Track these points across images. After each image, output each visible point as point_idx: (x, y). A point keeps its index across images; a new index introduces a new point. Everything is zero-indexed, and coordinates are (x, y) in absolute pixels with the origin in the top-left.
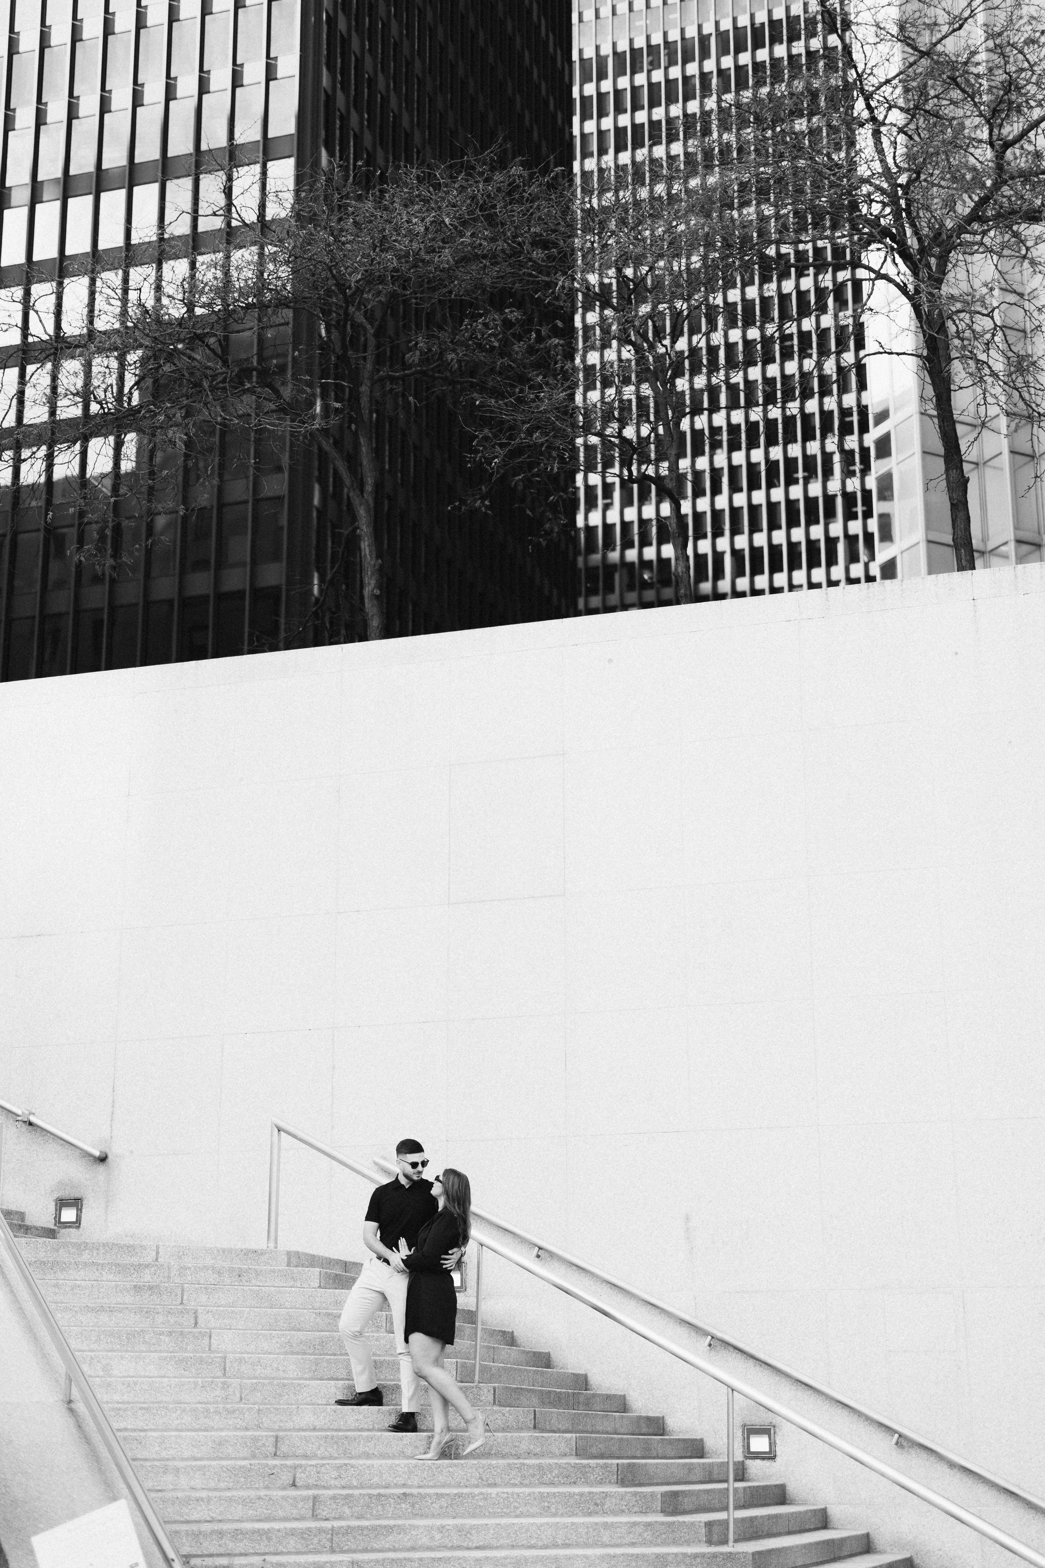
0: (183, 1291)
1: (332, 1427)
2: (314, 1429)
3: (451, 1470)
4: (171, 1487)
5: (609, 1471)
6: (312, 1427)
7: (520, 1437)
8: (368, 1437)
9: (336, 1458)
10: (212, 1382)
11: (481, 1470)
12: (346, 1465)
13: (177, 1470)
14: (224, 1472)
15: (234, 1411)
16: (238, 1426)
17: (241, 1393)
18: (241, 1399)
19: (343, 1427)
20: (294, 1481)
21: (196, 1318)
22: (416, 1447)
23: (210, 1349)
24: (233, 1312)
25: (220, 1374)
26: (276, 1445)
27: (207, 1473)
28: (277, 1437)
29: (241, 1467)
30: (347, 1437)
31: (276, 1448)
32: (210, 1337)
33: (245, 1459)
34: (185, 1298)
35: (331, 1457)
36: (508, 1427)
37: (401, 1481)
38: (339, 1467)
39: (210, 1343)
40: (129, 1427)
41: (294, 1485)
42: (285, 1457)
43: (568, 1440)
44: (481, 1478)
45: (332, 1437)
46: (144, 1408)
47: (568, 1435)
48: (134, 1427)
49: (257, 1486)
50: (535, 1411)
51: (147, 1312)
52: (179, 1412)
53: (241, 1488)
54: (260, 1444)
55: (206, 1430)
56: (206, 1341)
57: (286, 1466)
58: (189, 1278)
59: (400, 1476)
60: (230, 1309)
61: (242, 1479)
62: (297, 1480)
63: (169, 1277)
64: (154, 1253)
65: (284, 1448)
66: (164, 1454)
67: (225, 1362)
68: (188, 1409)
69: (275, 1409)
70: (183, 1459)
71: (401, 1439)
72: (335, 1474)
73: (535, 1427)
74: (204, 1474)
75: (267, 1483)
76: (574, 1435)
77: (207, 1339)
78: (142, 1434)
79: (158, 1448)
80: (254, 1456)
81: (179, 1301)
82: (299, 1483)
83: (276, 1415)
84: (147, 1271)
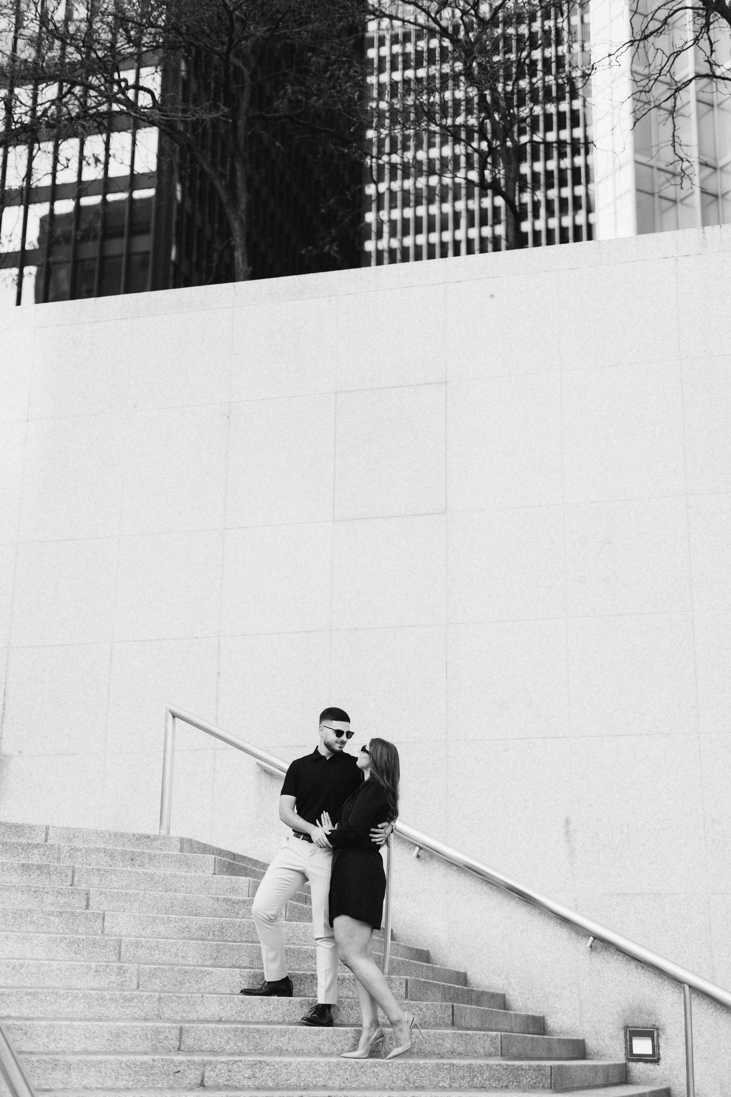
0: (73, 872)
1: (239, 1019)
2: (220, 1021)
3: (376, 1070)
4: (61, 1086)
5: (542, 1075)
6: (217, 1019)
7: (443, 1034)
8: (281, 1031)
9: (245, 1054)
10: (107, 966)
11: (408, 1071)
12: (260, 1062)
13: (69, 1066)
14: (123, 1068)
15: (131, 1000)
16: (136, 1016)
17: (139, 980)
18: (138, 986)
19: (250, 1019)
20: (202, 1081)
21: (88, 899)
22: (334, 1043)
23: (102, 932)
24: (127, 894)
25: (114, 958)
26: (181, 1038)
27: (103, 1070)
28: (181, 1029)
29: (143, 1063)
30: (258, 1031)
31: (180, 1042)
32: (104, 919)
33: (146, 1053)
34: (76, 879)
35: (241, 1053)
36: (425, 1022)
37: (321, 1081)
38: (252, 1065)
39: (103, 925)
40: (13, 1015)
41: (202, 1085)
42: (191, 1051)
43: (493, 1039)
44: (407, 1080)
45: (243, 1030)
46: (31, 994)
47: (494, 1033)
48: (17, 1014)
49: (160, 1086)
50: (453, 1006)
51: (35, 892)
52: (70, 999)
53: (142, 1087)
54: (162, 1037)
55: (100, 1020)
56: (98, 924)
57: (194, 1063)
58: (80, 860)
59: (320, 1076)
60: (123, 891)
61: (144, 1078)
62: (206, 1079)
63: (59, 859)
64: (44, 834)
65: (189, 1041)
66: (53, 1047)
67: (120, 946)
68: (80, 995)
69: (177, 997)
70: (75, 1053)
71: (317, 1034)
72: (248, 1073)
73: (453, 1024)
74: (100, 1072)
75: (171, 1082)
76: (499, 1033)
77: (100, 920)
78: (28, 1023)
79: (46, 1040)
80: (155, 1051)
81: (69, 882)
82: (208, 1083)
83: (179, 1003)
84: (36, 851)
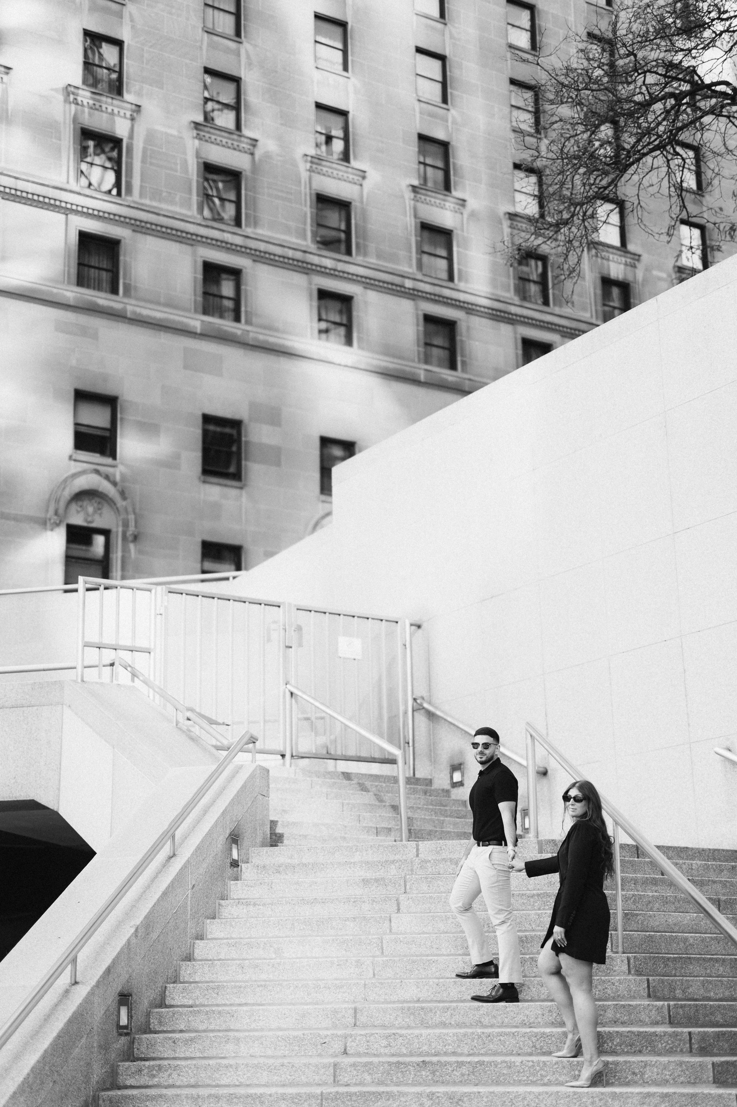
1: (435, 999)
2: (418, 1001)
3: (502, 1039)
4: (234, 1055)
6: (415, 999)
7: (604, 1005)
9: (413, 1028)
10: (347, 961)
11: (534, 1039)
13: (238, 1040)
14: (279, 1041)
15: (342, 987)
17: (374, 970)
18: (374, 975)
19: (445, 999)
20: (345, 1050)
22: (495, 1017)
24: (431, 897)
26: (355, 1017)
27: (264, 1042)
28: (355, 1010)
29: (295, 1037)
31: (355, 1019)
33: (327, 1029)
35: (409, 1027)
36: (619, 996)
37: (450, 1049)
40: (249, 1002)
41: (345, 1052)
42: (365, 1026)
43: (659, 1009)
44: (534, 1046)
46: (261, 986)
47: (660, 1003)
48: (252, 1002)
49: (310, 1054)
50: (648, 980)
52: (292, 988)
53: (296, 1055)
54: (339, 1016)
57: (337, 1036)
58: (430, 870)
59: (449, 1045)
60: (428, 895)
61: (297, 1048)
62: (348, 1048)
63: (412, 870)
66: (253, 1026)
67: (382, 942)
68: (300, 985)
69: (380, 983)
72: (384, 1043)
73: (649, 996)
74: (262, 1043)
75: (319, 1051)
76: (666, 1003)
77: (387, 923)
79: (248, 1021)
80: (335, 1027)
81: (403, 890)
82: (350, 1051)
83: (381, 988)
84: (393, 866)
